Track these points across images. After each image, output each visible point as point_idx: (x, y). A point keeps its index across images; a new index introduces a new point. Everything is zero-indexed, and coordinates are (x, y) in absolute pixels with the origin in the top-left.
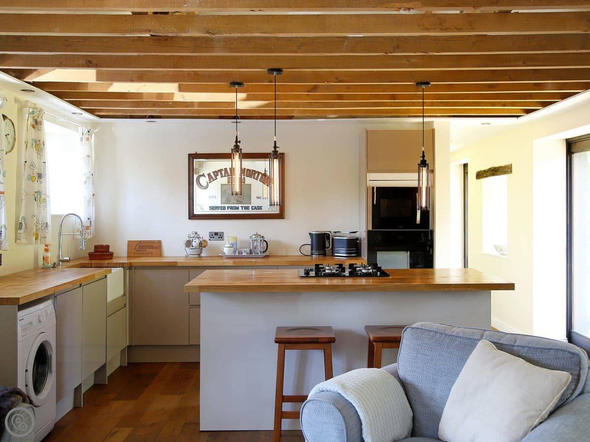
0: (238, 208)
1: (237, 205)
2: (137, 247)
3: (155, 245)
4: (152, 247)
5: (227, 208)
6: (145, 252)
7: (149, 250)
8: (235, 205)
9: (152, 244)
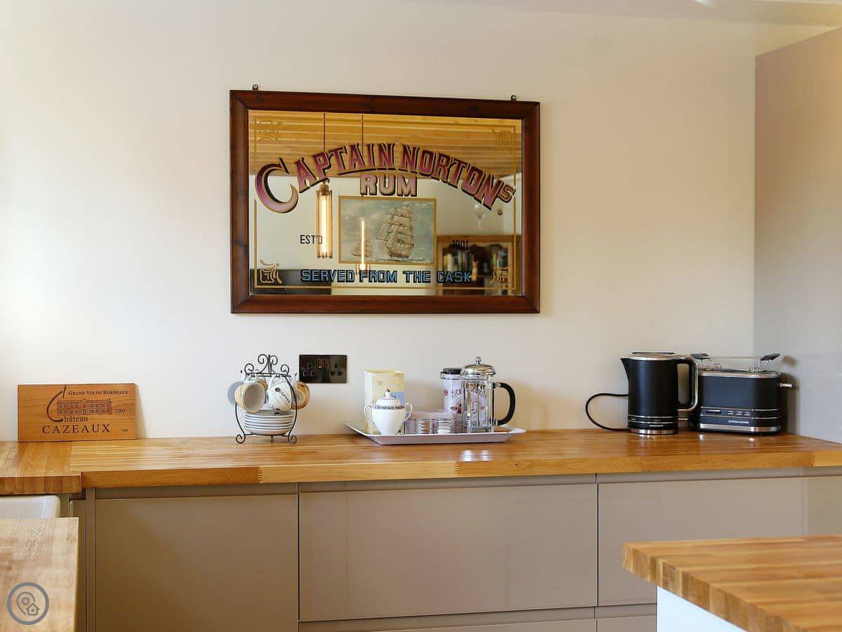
0: (391, 278)
1: (391, 268)
2: (54, 407)
3: (116, 401)
4: (106, 408)
5: (357, 277)
6: (81, 425)
7: (96, 419)
8: (385, 268)
9: (106, 397)
